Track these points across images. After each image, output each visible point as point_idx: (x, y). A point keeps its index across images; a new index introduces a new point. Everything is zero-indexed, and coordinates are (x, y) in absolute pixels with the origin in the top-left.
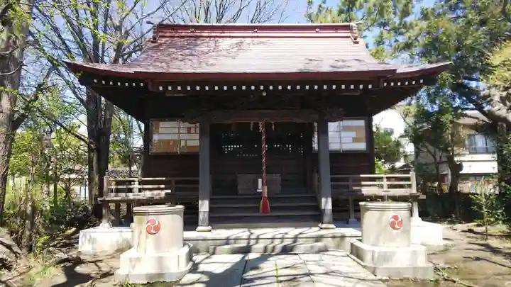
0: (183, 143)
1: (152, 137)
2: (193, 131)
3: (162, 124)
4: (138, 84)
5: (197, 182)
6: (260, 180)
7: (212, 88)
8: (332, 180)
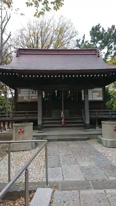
0: (30, 98)
1: (18, 95)
2: (34, 93)
3: (22, 90)
4: (12, 74)
5: (37, 113)
6: (62, 112)
7: (43, 76)
8: (90, 112)
